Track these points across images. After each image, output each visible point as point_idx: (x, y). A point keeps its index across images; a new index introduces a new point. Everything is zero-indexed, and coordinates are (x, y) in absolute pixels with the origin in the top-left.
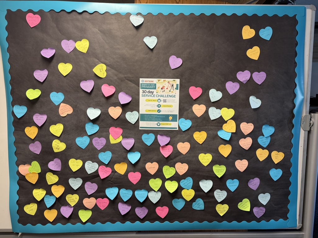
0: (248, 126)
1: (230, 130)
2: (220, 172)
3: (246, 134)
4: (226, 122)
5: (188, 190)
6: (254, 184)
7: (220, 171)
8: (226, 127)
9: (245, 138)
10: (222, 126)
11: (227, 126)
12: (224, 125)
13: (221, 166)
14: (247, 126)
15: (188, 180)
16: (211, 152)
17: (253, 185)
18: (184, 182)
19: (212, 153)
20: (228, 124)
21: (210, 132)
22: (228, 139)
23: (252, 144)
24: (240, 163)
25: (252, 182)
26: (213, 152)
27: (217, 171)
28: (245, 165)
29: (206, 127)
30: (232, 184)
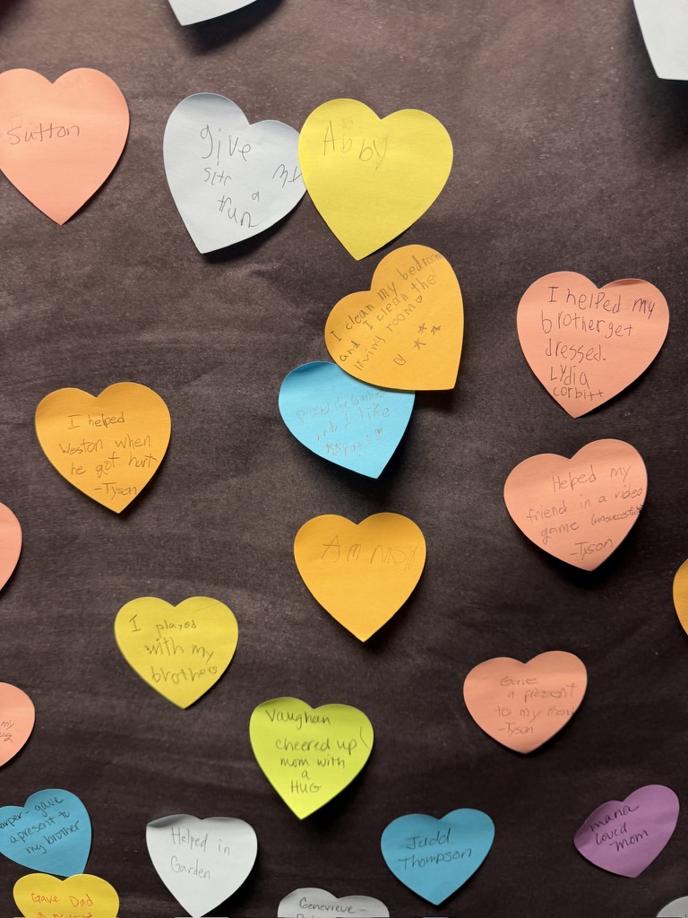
0: (609, 317)
1: (400, 360)
2: (312, 768)
3: (577, 406)
4: (358, 275)
5: (63, 878)
6: (627, 836)
7: (314, 754)
8: (359, 331)
9: (568, 449)
10: (319, 322)
11: (371, 318)
12: (347, 306)
13: (323, 711)
14: (591, 315)
15: (51, 812)
16: (226, 583)
17: (619, 845)
18: (21, 825)
19: (240, 595)
20: (383, 295)
21: (204, 390)
22: (371, 461)
23: (644, 511)
24: (506, 680)
25: (614, 825)
26: (242, 585)
27: (291, 755)
28: (559, 694)
29: (146, 337)
30: (434, 849)
